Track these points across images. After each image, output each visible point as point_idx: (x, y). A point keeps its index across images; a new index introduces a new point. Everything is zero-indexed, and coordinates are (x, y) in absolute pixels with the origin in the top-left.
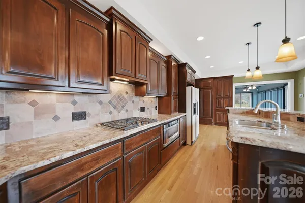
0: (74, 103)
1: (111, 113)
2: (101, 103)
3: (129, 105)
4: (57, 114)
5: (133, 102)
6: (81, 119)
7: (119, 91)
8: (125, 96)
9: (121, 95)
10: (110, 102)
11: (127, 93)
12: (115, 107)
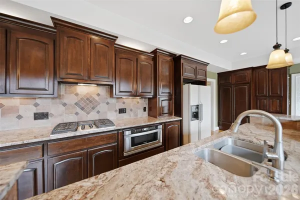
0: (36, 105)
1: (77, 114)
2: (65, 105)
3: (102, 107)
4: (20, 114)
5: (108, 103)
6: (43, 119)
7: (88, 93)
8: (97, 98)
9: (91, 97)
10: (76, 104)
11: (98, 95)
12: (82, 109)
